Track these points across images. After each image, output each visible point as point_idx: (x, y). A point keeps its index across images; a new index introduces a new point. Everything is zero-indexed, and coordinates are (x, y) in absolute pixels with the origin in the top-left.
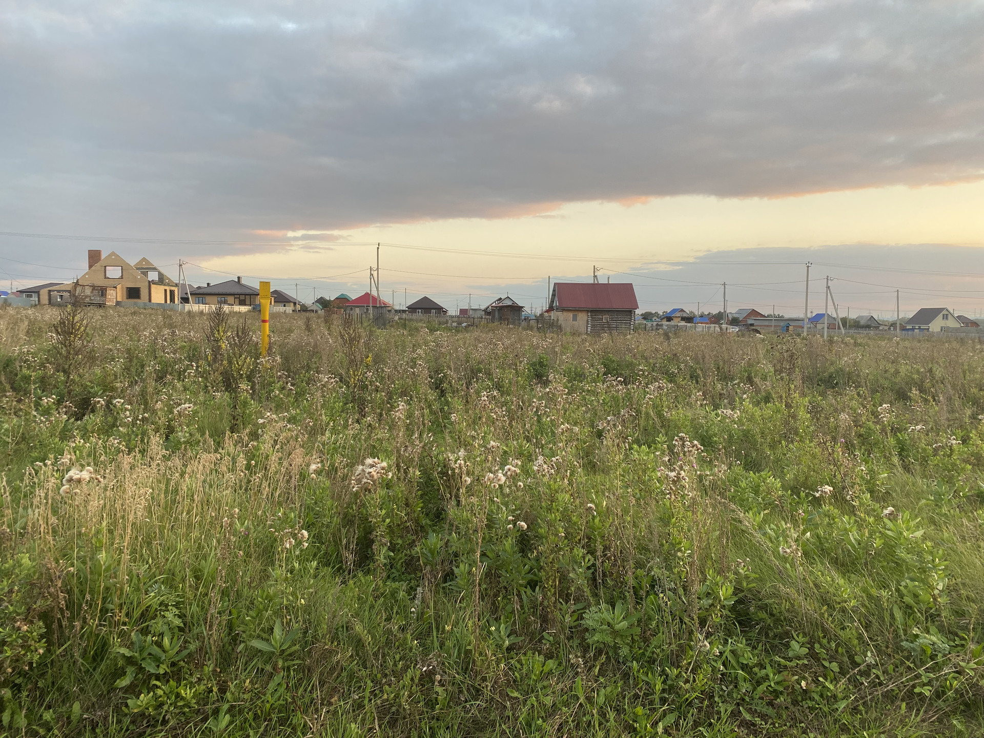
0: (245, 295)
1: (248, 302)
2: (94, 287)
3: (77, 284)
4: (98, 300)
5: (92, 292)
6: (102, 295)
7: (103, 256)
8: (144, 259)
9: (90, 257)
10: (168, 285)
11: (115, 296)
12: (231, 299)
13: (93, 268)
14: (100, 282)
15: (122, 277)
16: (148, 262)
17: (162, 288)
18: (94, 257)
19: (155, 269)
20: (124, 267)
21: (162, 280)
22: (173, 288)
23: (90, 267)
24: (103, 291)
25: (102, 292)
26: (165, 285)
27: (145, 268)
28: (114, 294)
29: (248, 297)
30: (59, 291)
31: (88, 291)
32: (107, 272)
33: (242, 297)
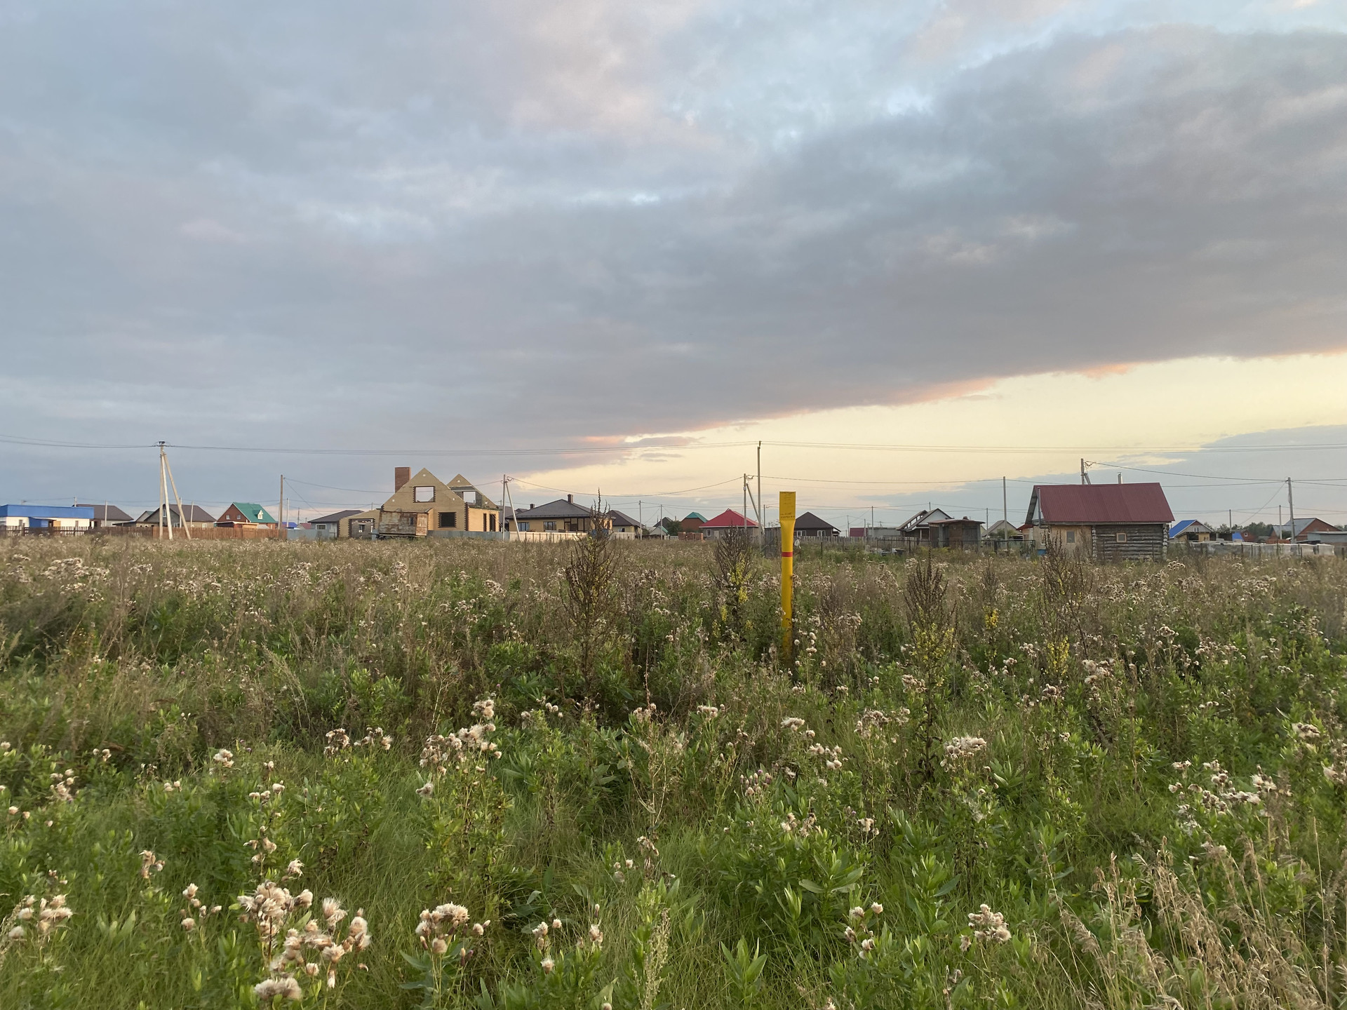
0: (578, 518)
1: (581, 527)
2: (402, 514)
3: (382, 510)
4: (406, 529)
5: (400, 520)
6: (412, 523)
7: (412, 476)
8: (459, 477)
9: (397, 476)
10: (488, 508)
11: (426, 524)
12: (560, 524)
13: (401, 490)
14: (408, 507)
15: (434, 500)
16: (464, 480)
17: (481, 512)
18: (402, 475)
19: (471, 488)
20: (436, 487)
21: (480, 502)
22: (493, 512)
23: (397, 488)
24: (412, 518)
25: (412, 520)
26: (484, 508)
27: (460, 488)
28: (426, 522)
29: (581, 521)
30: (360, 520)
31: (395, 519)
32: (417, 494)
33: (574, 521)
